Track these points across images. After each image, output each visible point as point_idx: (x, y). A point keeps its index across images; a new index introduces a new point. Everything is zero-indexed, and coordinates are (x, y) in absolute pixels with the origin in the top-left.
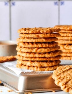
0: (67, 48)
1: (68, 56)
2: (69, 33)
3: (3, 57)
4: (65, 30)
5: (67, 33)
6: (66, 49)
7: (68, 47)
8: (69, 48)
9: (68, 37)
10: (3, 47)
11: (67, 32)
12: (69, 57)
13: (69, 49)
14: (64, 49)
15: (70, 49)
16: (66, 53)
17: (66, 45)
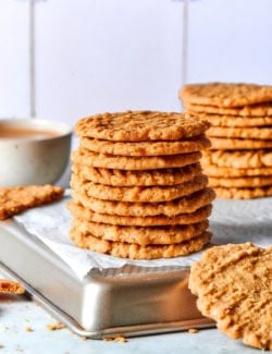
0: (221, 162)
1: (224, 188)
2: (229, 115)
3: (21, 189)
4: (216, 107)
5: (221, 115)
6: (217, 166)
7: (225, 161)
8: (228, 164)
9: (226, 127)
10: (17, 147)
11: (221, 111)
12: (228, 189)
13: (225, 167)
14: (212, 163)
15: (231, 167)
16: (219, 178)
17: (218, 153)
